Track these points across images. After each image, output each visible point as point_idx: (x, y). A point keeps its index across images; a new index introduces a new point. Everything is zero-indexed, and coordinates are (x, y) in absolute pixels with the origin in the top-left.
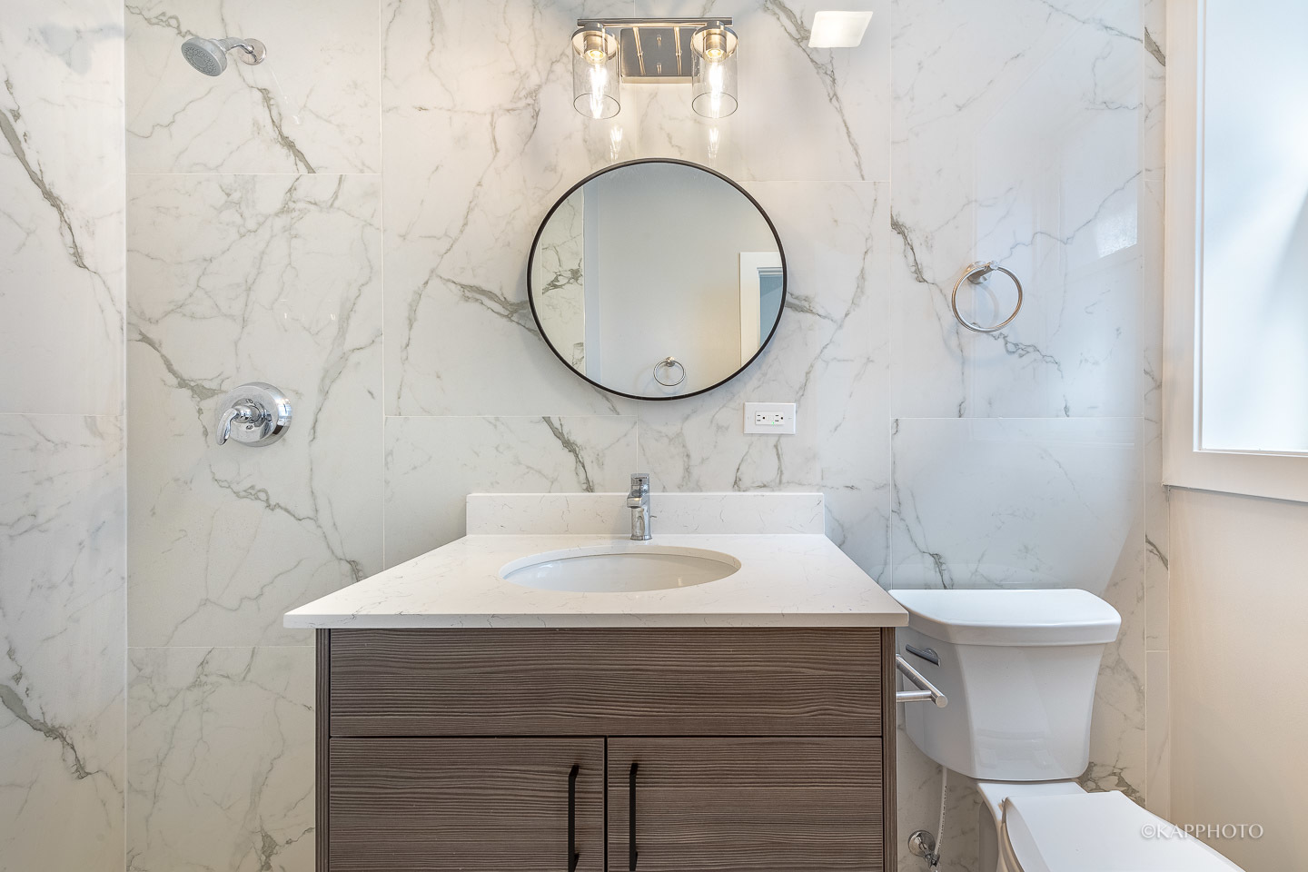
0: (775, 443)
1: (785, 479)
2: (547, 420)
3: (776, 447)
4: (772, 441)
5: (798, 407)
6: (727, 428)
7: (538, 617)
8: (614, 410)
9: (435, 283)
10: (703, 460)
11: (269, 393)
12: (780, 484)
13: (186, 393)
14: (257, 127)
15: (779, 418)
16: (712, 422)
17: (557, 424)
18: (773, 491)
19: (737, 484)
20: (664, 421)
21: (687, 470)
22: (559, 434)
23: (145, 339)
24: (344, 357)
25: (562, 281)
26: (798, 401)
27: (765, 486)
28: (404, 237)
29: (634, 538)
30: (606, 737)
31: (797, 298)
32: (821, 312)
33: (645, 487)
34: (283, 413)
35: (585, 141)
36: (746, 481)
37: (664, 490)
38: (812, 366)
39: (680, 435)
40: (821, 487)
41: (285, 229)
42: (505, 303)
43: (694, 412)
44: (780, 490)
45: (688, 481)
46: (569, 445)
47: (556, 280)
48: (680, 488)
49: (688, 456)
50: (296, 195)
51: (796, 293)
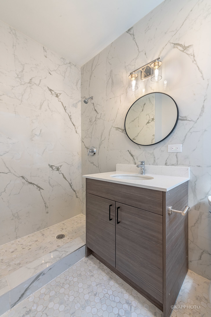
0: (176, 154)
1: (178, 163)
2: (128, 151)
3: (176, 155)
4: (175, 154)
5: (182, 145)
6: (164, 151)
7: (106, 179)
8: (140, 148)
9: (112, 128)
10: (158, 159)
11: (94, 148)
12: (177, 164)
13: (86, 148)
14: (92, 109)
15: (177, 148)
16: (160, 150)
17: (130, 151)
18: (175, 166)
19: (166, 164)
20: (150, 150)
21: (155, 161)
22: (130, 153)
23: (83, 142)
24: (101, 142)
25: (150, 121)
26: (182, 144)
27: (173, 165)
28: (108, 121)
29: (141, 174)
30: (116, 201)
31: (182, 117)
32: (190, 119)
33: (143, 164)
34: (95, 151)
35: (135, 95)
36: (168, 163)
37: (150, 165)
38: (187, 134)
39: (153, 153)
40: (189, 166)
41: (95, 123)
42: (122, 130)
43: (156, 148)
44: (177, 166)
45: (155, 163)
46: (132, 155)
47: (149, 121)
48: (153, 164)
49: (155, 157)
50: (96, 118)
51: (182, 116)
